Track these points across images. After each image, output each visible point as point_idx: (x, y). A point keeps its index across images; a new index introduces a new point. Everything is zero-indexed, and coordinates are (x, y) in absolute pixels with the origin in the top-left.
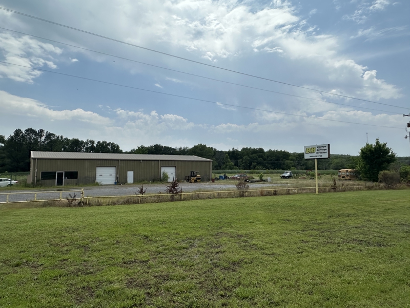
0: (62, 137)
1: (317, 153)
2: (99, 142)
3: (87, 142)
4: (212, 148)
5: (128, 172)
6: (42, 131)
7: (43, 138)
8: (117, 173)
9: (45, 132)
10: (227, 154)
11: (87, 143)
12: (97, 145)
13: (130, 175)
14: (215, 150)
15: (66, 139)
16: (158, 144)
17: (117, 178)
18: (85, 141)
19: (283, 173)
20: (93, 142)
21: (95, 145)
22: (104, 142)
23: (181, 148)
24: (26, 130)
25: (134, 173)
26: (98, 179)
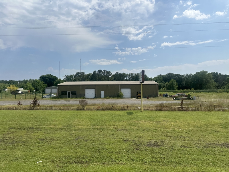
2: (135, 74)
4: (217, 73)
5: (101, 92)
8: (95, 92)
9: (106, 71)
10: (228, 77)
13: (103, 93)
14: (220, 74)
15: (120, 74)
17: (96, 95)
18: (128, 74)
21: (133, 76)
25: (105, 92)
26: (87, 95)
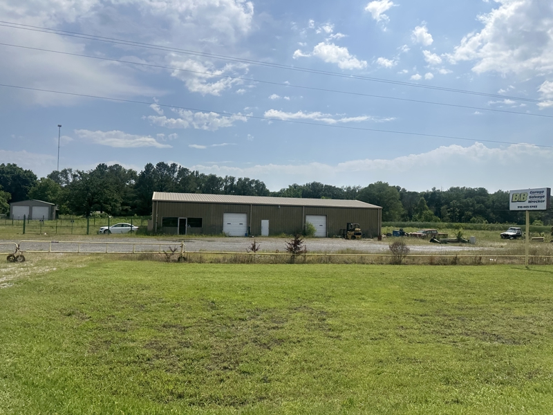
0: (197, 172)
1: (529, 202)
2: (240, 179)
3: (226, 179)
4: (398, 188)
5: (263, 221)
6: (174, 165)
7: (176, 175)
8: (248, 222)
9: (178, 167)
10: (423, 198)
11: (226, 181)
12: (237, 183)
13: (265, 224)
14: (404, 190)
15: (202, 175)
16: (317, 182)
17: (249, 228)
18: (224, 177)
19: (506, 229)
20: (232, 179)
21: (235, 183)
22: (247, 179)
23: (349, 188)
24: (158, 165)
25: (270, 222)
26: (226, 229)
